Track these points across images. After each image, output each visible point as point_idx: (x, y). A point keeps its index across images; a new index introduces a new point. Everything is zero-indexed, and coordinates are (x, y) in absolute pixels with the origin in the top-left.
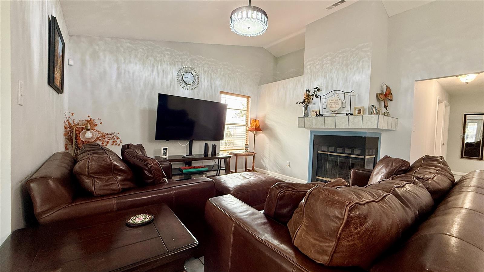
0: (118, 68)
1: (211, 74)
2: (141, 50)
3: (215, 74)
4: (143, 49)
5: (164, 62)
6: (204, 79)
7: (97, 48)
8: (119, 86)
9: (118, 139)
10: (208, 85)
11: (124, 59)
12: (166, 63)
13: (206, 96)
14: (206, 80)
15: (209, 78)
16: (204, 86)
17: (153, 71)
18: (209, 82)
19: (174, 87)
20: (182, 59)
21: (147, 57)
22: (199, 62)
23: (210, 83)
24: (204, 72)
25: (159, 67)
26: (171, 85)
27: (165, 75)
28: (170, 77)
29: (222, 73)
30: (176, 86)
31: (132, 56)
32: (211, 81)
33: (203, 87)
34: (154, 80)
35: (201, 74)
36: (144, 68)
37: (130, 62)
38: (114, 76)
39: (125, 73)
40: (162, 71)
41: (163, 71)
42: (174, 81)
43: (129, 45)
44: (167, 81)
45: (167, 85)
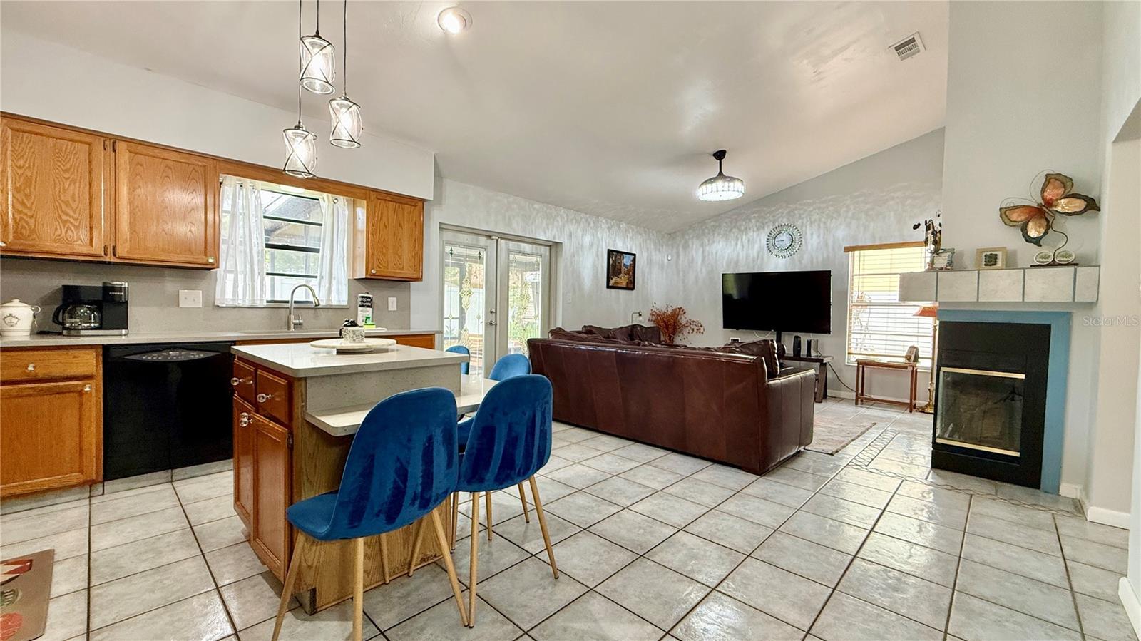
0: (703, 252)
1: (825, 223)
2: (725, 224)
3: (834, 220)
4: (726, 223)
5: (750, 229)
6: (812, 234)
7: (687, 237)
8: (704, 270)
9: (701, 326)
10: (819, 243)
11: (709, 241)
12: (752, 229)
13: (815, 260)
14: (815, 237)
15: (822, 231)
16: (812, 246)
17: (737, 244)
18: (821, 236)
19: (763, 259)
20: (774, 216)
21: (731, 230)
22: (801, 212)
23: (823, 238)
24: (811, 223)
25: (744, 237)
26: (758, 256)
27: (750, 247)
28: (757, 246)
29: (850, 214)
30: (765, 257)
31: (716, 235)
32: (824, 233)
33: (809, 247)
34: (738, 255)
35: (806, 227)
36: (727, 245)
37: (714, 242)
38: (700, 262)
39: (709, 255)
40: (746, 241)
41: (749, 240)
42: (763, 249)
43: (712, 223)
44: (754, 253)
45: (754, 258)
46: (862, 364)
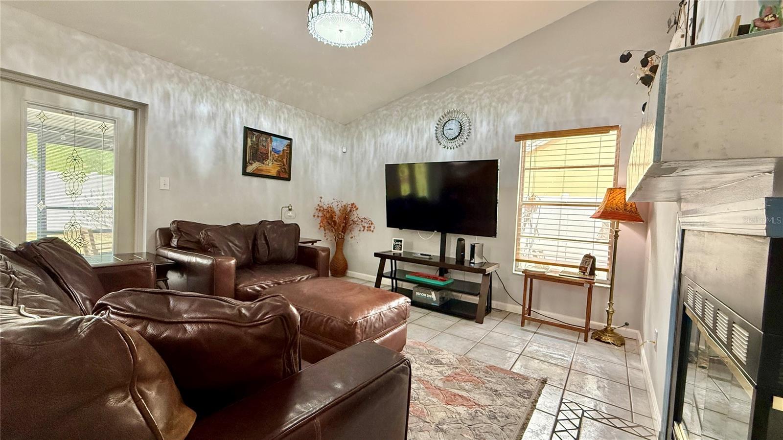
0: (375, 143)
1: (495, 108)
2: (396, 113)
3: (505, 104)
4: (398, 111)
5: (420, 117)
6: (481, 122)
7: (361, 128)
8: (375, 163)
9: (372, 224)
10: (489, 131)
11: (381, 131)
12: (422, 118)
13: (484, 151)
14: (485, 123)
15: (492, 117)
16: (481, 134)
17: (406, 135)
18: (491, 122)
19: (431, 150)
20: (443, 102)
21: (401, 119)
22: (472, 96)
23: (494, 125)
24: (481, 108)
25: (414, 126)
26: (427, 149)
27: (420, 136)
28: (426, 136)
29: (523, 97)
30: (434, 147)
31: (387, 125)
32: (495, 120)
33: (479, 136)
34: (408, 146)
35: (476, 114)
36: (397, 135)
37: (385, 132)
38: (372, 156)
39: (380, 146)
40: (416, 131)
41: (418, 130)
42: (432, 140)
43: (385, 112)
44: (423, 144)
45: (422, 149)
46: (529, 276)
